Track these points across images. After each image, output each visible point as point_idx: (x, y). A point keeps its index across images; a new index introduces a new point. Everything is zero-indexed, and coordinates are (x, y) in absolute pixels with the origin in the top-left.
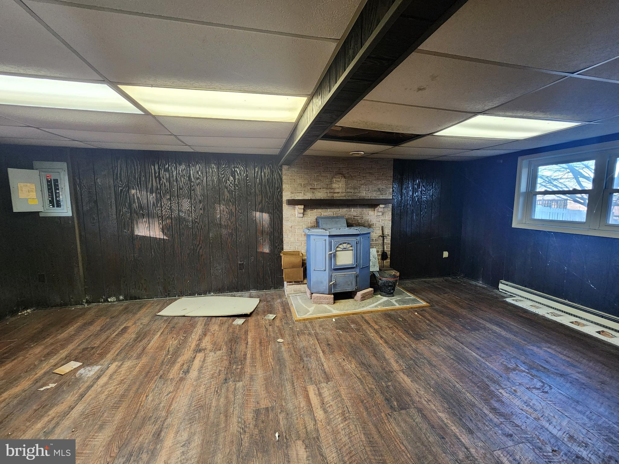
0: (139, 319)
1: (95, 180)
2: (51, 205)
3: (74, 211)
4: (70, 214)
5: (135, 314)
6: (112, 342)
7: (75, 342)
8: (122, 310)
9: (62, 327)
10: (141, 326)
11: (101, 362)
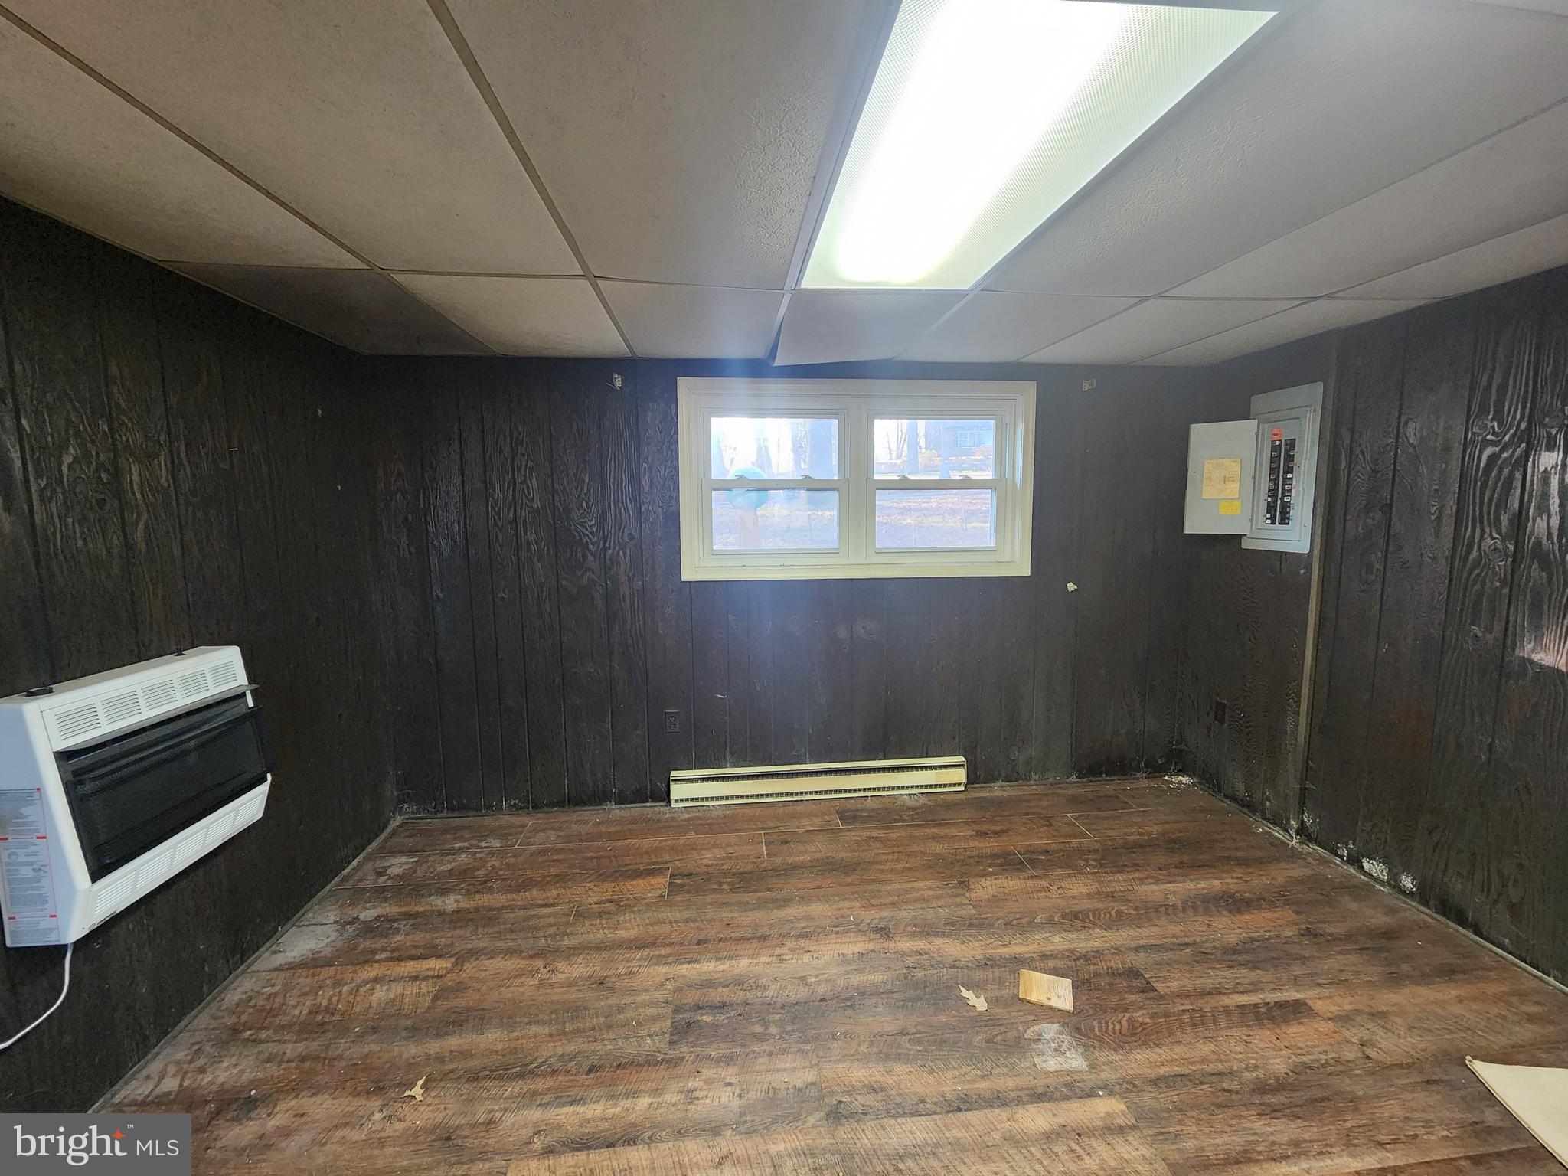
0: (1383, 1015)
1: (1398, 428)
2: (1269, 516)
3: (1318, 540)
4: (1303, 548)
5: (1395, 980)
6: (1199, 1021)
7: (1145, 932)
8: (1374, 934)
9: (1181, 865)
10: (1351, 1053)
11: (1104, 1055)
